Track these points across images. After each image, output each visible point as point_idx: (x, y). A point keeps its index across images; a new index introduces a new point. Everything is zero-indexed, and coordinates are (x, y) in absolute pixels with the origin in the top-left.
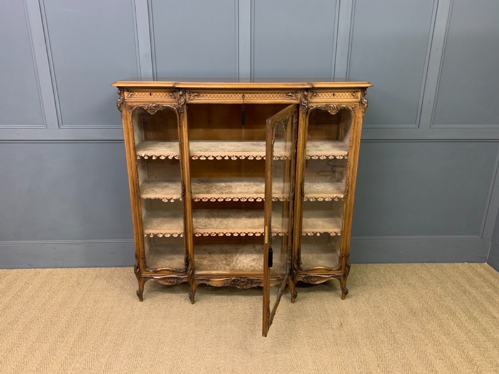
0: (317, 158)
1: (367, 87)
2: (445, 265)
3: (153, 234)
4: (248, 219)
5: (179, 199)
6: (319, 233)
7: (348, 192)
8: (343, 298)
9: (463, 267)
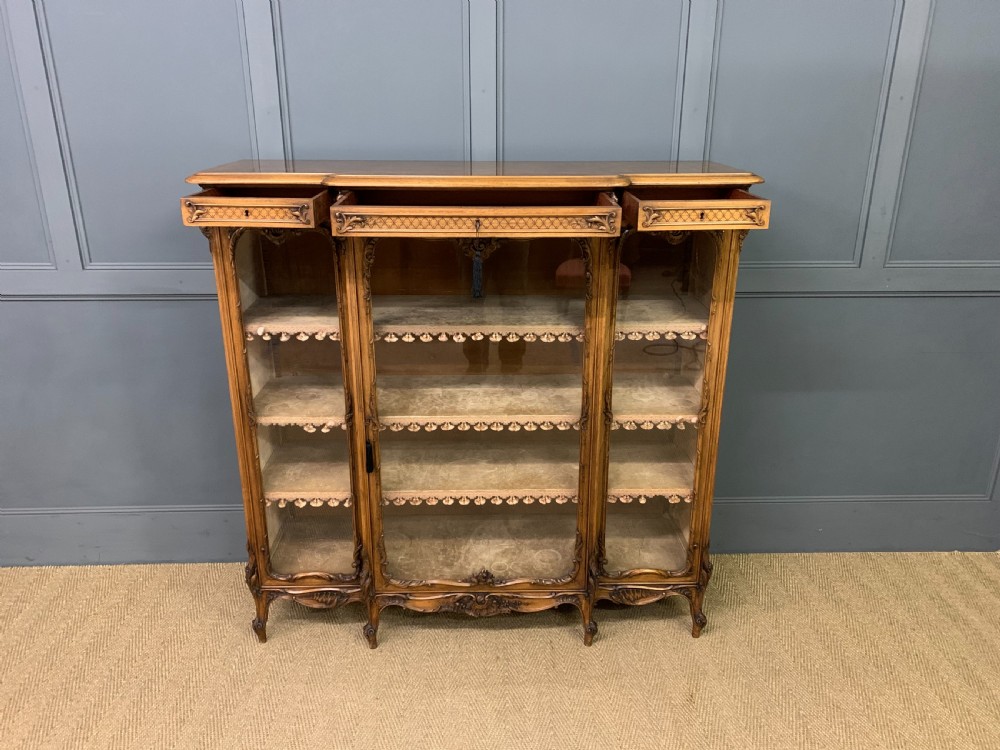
0: (640, 337)
1: (749, 185)
2: (913, 556)
3: (285, 500)
4: (492, 466)
5: (340, 426)
6: (645, 496)
7: (706, 411)
8: (695, 634)
9: (949, 559)
